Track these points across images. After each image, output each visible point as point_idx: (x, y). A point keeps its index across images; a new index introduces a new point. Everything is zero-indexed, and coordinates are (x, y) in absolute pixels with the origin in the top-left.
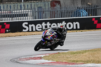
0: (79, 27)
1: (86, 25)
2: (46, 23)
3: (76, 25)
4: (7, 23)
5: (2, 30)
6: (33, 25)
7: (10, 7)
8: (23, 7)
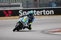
1: (58, 12)
2: (33, 11)
4: (10, 10)
5: (6, 15)
6: (26, 12)
7: (9, 1)
8: (17, 1)
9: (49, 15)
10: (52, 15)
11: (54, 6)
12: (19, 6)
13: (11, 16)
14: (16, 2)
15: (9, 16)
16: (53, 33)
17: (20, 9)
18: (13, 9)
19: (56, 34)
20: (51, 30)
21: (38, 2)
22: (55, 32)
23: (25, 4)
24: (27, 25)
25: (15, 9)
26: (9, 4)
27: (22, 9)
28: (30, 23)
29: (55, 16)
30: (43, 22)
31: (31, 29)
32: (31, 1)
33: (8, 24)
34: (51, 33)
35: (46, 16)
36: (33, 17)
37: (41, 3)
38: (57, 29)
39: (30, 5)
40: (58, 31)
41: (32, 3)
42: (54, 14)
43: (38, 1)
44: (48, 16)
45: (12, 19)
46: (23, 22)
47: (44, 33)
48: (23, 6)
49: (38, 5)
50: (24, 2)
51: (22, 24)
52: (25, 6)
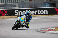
0: (47, 13)
3: (46, 12)
6: (21, 12)
7: (5, 1)
8: (12, 1)
9: (44, 14)
10: (46, 14)
11: (48, 6)
12: (15, 6)
13: (7, 16)
14: (12, 3)
15: (5, 16)
16: (47, 32)
17: (15, 9)
18: (9, 9)
19: (50, 33)
20: (45, 29)
21: (33, 3)
22: (49, 30)
23: (21, 4)
24: (24, 24)
25: (11, 9)
26: (5, 4)
27: (17, 9)
28: (28, 22)
29: (49, 15)
30: (38, 21)
31: (29, 27)
32: (26, 2)
33: (4, 23)
34: (45, 32)
35: (40, 15)
36: (31, 16)
37: (36, 3)
38: (51, 28)
39: (25, 5)
40: (52, 30)
41: (27, 3)
42: (48, 14)
43: (33, 1)
44: (42, 15)
45: (8, 18)
46: (21, 21)
47: (38, 32)
48: (18, 6)
49: (33, 5)
50: (19, 2)
51: (20, 22)
52: (21, 6)
